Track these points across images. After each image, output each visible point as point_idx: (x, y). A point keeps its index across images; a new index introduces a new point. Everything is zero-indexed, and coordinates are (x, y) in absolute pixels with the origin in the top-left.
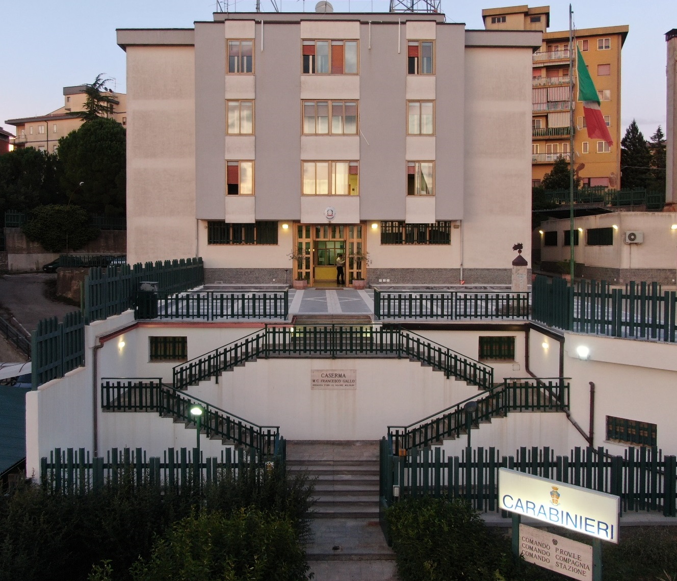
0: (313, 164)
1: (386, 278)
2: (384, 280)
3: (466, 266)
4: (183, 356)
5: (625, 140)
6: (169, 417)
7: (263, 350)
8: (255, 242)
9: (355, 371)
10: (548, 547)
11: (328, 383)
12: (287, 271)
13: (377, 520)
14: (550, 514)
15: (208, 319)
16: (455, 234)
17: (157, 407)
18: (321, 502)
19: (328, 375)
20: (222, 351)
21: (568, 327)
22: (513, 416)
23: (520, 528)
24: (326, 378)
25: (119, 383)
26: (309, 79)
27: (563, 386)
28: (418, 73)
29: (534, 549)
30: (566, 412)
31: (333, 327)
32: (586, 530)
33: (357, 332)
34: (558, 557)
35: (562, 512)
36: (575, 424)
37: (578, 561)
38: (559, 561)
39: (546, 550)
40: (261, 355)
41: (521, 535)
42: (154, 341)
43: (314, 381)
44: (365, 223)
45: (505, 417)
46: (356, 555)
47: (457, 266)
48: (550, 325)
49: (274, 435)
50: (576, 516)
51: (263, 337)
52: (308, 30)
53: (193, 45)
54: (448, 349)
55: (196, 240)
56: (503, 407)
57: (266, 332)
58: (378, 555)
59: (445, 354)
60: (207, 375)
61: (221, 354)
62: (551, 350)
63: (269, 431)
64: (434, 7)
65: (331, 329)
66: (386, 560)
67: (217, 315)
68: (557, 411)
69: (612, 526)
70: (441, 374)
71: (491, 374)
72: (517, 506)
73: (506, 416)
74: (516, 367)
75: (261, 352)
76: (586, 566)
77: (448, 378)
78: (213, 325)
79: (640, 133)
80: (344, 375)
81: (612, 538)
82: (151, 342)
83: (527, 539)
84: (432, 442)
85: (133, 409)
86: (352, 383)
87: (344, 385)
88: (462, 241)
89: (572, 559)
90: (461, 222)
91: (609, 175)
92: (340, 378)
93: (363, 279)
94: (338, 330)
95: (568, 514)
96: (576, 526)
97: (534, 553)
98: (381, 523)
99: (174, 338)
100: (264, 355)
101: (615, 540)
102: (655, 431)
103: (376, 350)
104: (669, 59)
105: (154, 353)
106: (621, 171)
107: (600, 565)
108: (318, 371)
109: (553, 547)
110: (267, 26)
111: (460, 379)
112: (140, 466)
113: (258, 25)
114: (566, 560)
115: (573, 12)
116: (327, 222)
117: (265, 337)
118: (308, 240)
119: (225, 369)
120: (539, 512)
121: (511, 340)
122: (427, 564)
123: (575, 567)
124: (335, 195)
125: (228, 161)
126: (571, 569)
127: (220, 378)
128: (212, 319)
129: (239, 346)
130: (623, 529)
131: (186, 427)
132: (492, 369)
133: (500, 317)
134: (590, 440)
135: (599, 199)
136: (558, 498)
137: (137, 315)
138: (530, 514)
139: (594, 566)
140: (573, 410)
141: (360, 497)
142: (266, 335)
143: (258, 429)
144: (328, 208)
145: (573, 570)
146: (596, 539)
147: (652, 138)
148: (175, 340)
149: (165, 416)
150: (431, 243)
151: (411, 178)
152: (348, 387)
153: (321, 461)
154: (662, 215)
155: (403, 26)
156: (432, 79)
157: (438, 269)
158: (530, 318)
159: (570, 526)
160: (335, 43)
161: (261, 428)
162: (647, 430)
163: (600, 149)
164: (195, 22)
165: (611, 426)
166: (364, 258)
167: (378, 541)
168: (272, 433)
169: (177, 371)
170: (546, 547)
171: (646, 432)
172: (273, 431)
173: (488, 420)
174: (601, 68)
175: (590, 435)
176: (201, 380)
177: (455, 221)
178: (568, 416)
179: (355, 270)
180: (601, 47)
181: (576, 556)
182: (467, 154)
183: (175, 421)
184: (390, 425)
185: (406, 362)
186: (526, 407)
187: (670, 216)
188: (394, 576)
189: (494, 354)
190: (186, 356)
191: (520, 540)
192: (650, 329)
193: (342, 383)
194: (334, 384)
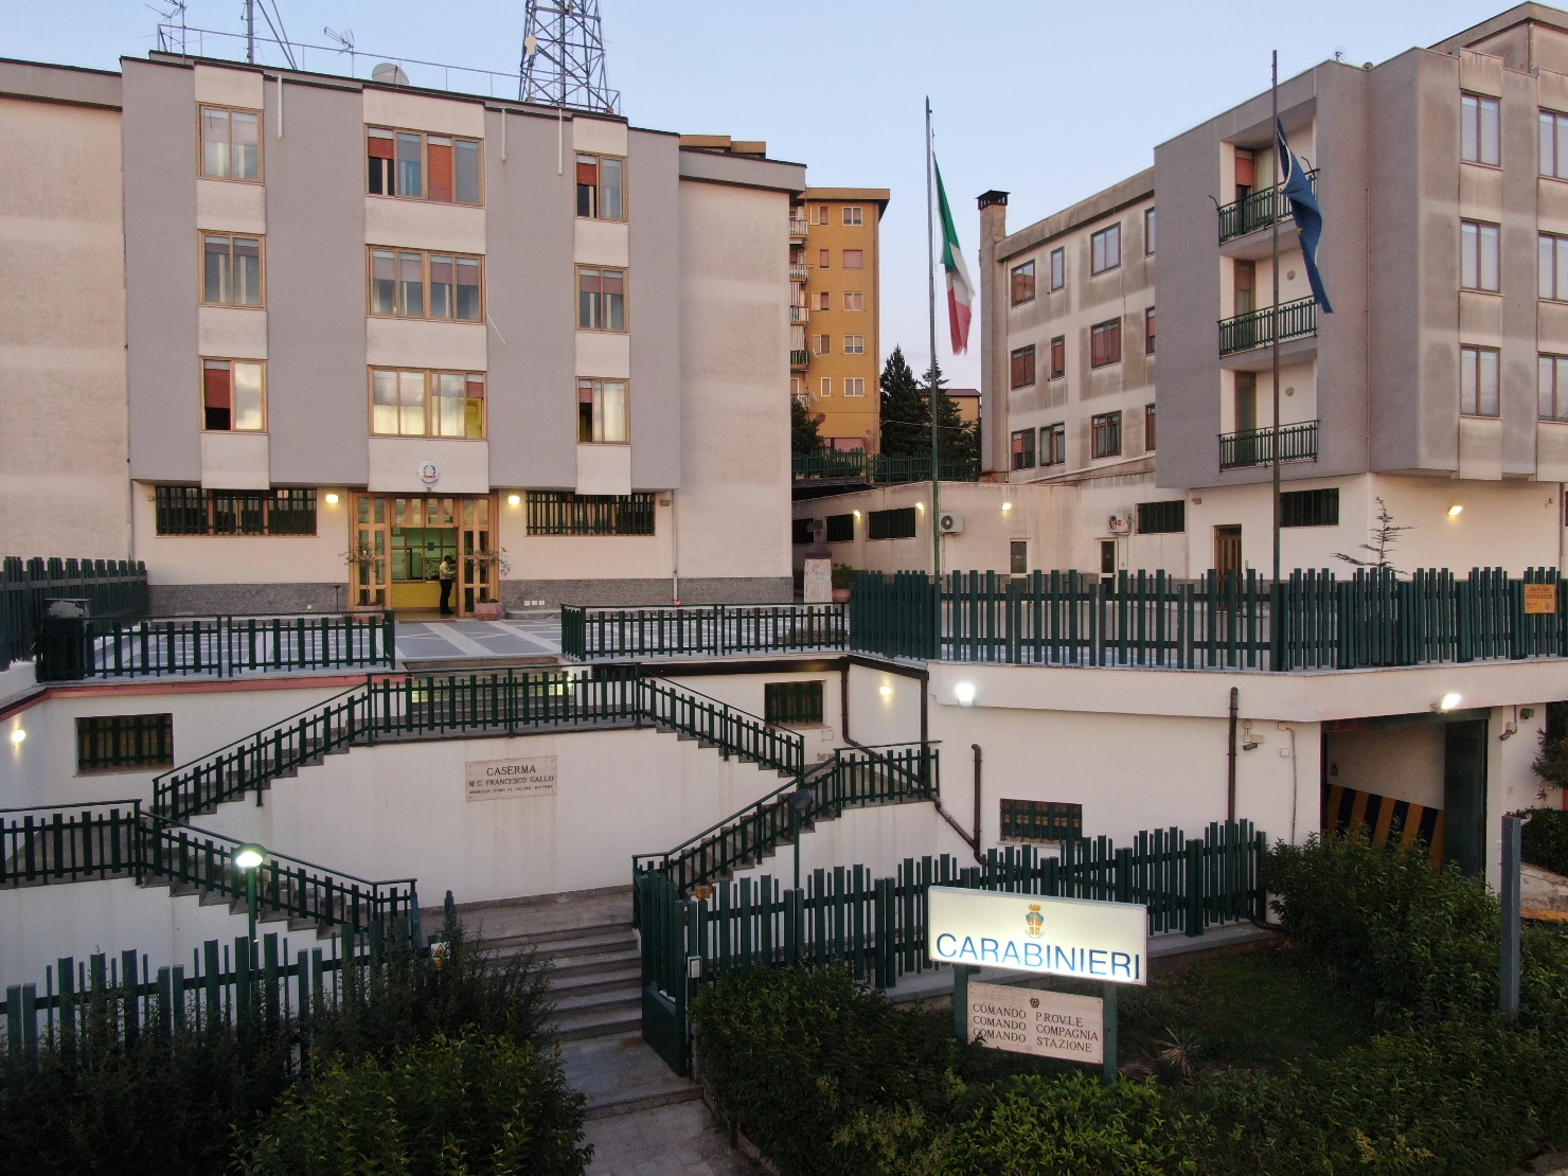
0: (393, 375)
1: (538, 598)
2: (534, 603)
3: (684, 574)
4: (164, 757)
5: (884, 377)
6: (159, 884)
7: (364, 729)
8: (266, 531)
9: (553, 758)
10: (1022, 1014)
11: (502, 786)
12: (337, 587)
13: (638, 1034)
14: (1026, 954)
15: (220, 675)
16: (662, 516)
17: (129, 865)
18: (561, 1011)
19: (501, 771)
20: (270, 735)
21: (932, 653)
22: (849, 814)
23: (970, 989)
24: (497, 777)
25: (29, 820)
26: (381, 204)
27: (927, 756)
28: (595, 216)
29: (995, 1022)
30: (934, 800)
31: (510, 674)
32: (1092, 972)
33: (536, 684)
34: (1041, 1029)
35: (1049, 947)
36: (949, 820)
37: (1077, 1028)
38: (1043, 1035)
39: (1018, 1020)
40: (358, 738)
41: (971, 1002)
42: (89, 729)
43: (472, 784)
44: (496, 494)
45: (837, 819)
46: (622, 1103)
47: (668, 575)
48: (892, 656)
49: (405, 898)
50: (1073, 950)
51: (362, 700)
52: (378, 108)
53: (119, 110)
54: (726, 706)
55: (129, 526)
56: (835, 800)
57: (370, 691)
58: (664, 1095)
59: (719, 715)
60: (236, 789)
61: (267, 743)
62: (898, 698)
63: (394, 891)
64: (607, 104)
65: (505, 679)
66: (680, 1102)
67: (240, 665)
68: (920, 800)
69: (1137, 957)
70: (713, 753)
71: (800, 746)
72: (963, 950)
73: (839, 815)
74: (828, 735)
75: (359, 732)
76: (1091, 1034)
77: (726, 759)
78: (234, 685)
79: (908, 368)
80: (533, 769)
81: (1137, 977)
82: (79, 732)
83: (984, 1009)
84: (714, 877)
85: (68, 875)
86: (548, 782)
87: (533, 788)
88: (675, 529)
89: (1066, 1027)
90: (673, 494)
91: (863, 434)
92: (524, 775)
93: (494, 601)
94: (520, 681)
95: (1058, 949)
96: (1073, 968)
97: (997, 1029)
98: (646, 1038)
99: (139, 719)
100: (365, 739)
101: (1142, 980)
102: (1079, 817)
103: (576, 717)
104: (983, 239)
105: (87, 755)
106: (881, 428)
107: (1114, 1030)
108: (480, 762)
109: (1031, 1011)
110: (290, 88)
111: (748, 760)
112: (133, 990)
113: (270, 84)
114: (1054, 1031)
115: (931, 112)
116: (422, 489)
117: (366, 702)
118: (380, 527)
119: (278, 773)
120: (1006, 955)
121: (816, 689)
122: (822, 1082)
123: (1070, 1039)
124: (440, 437)
125: (206, 359)
126: (1065, 1045)
127: (265, 793)
128: (231, 675)
129: (310, 724)
130: (1156, 963)
131: (202, 903)
132: (802, 737)
133: (781, 649)
134: (975, 843)
135: (855, 472)
136: (1040, 925)
137: (43, 673)
138: (989, 961)
139: (1106, 1031)
140: (945, 796)
141: (595, 997)
142: (369, 698)
143: (371, 888)
144: (424, 464)
145: (1069, 1045)
146: (1110, 984)
147: (924, 377)
148: (139, 723)
149: (149, 884)
150: (619, 532)
151: (586, 412)
152: (542, 791)
153: (502, 939)
154: (988, 488)
155: (567, 123)
156: (621, 230)
157: (634, 580)
158: (847, 648)
159: (1063, 970)
160: (434, 141)
161: (375, 886)
162: (1065, 816)
163: (850, 391)
164: (123, 59)
165: (1008, 816)
166: (495, 561)
167: (654, 1071)
168: (400, 894)
169: (163, 785)
170: (1018, 1014)
171: (1064, 819)
172: (406, 887)
173: (810, 827)
174: (850, 255)
175: (975, 834)
176: (222, 801)
177: (663, 492)
178: (938, 806)
179: (477, 585)
180: (847, 221)
181: (1073, 1021)
182: (685, 373)
183: (175, 893)
184: (636, 854)
185: (649, 736)
186: (871, 798)
187: (999, 489)
188: (706, 1128)
189: (789, 714)
190: (171, 756)
191: (969, 1012)
192: (1049, 648)
193: (528, 784)
194: (513, 786)
